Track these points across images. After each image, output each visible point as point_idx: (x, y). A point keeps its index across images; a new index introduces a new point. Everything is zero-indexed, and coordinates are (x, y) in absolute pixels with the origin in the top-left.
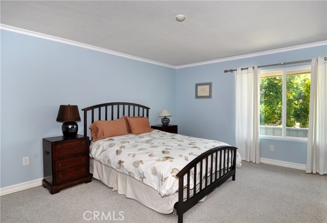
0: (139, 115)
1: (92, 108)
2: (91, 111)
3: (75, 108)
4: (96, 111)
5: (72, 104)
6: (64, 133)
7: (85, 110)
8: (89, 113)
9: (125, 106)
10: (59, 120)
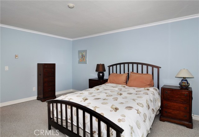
0: (142, 72)
1: (113, 66)
2: (112, 67)
3: (103, 65)
4: (115, 67)
5: (102, 63)
6: (98, 77)
7: (109, 67)
8: (111, 68)
9: (134, 65)
10: (96, 71)
